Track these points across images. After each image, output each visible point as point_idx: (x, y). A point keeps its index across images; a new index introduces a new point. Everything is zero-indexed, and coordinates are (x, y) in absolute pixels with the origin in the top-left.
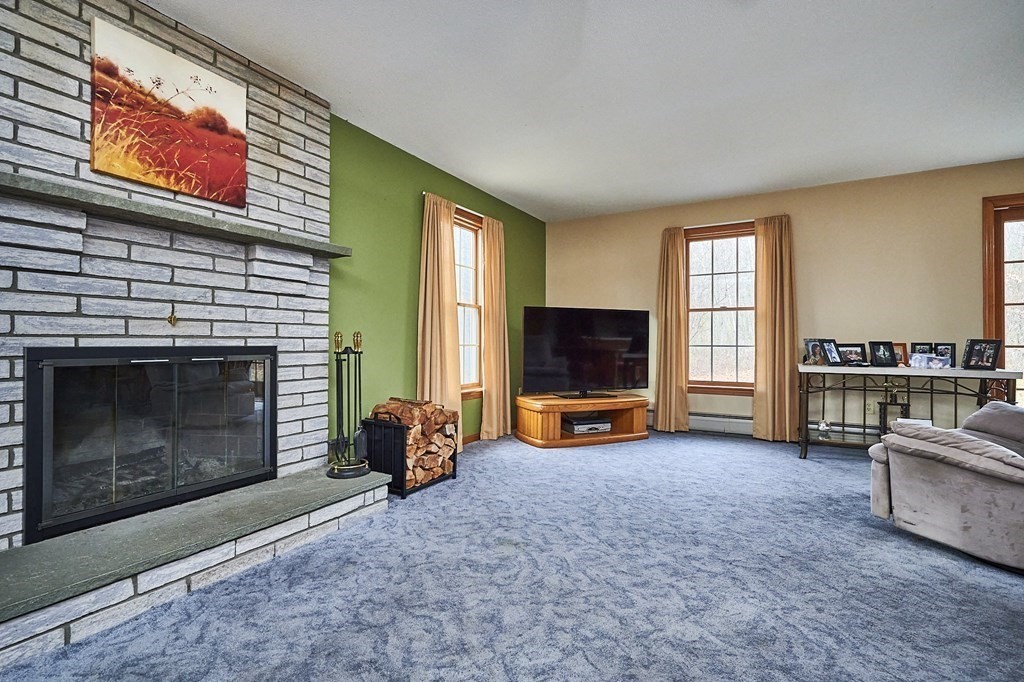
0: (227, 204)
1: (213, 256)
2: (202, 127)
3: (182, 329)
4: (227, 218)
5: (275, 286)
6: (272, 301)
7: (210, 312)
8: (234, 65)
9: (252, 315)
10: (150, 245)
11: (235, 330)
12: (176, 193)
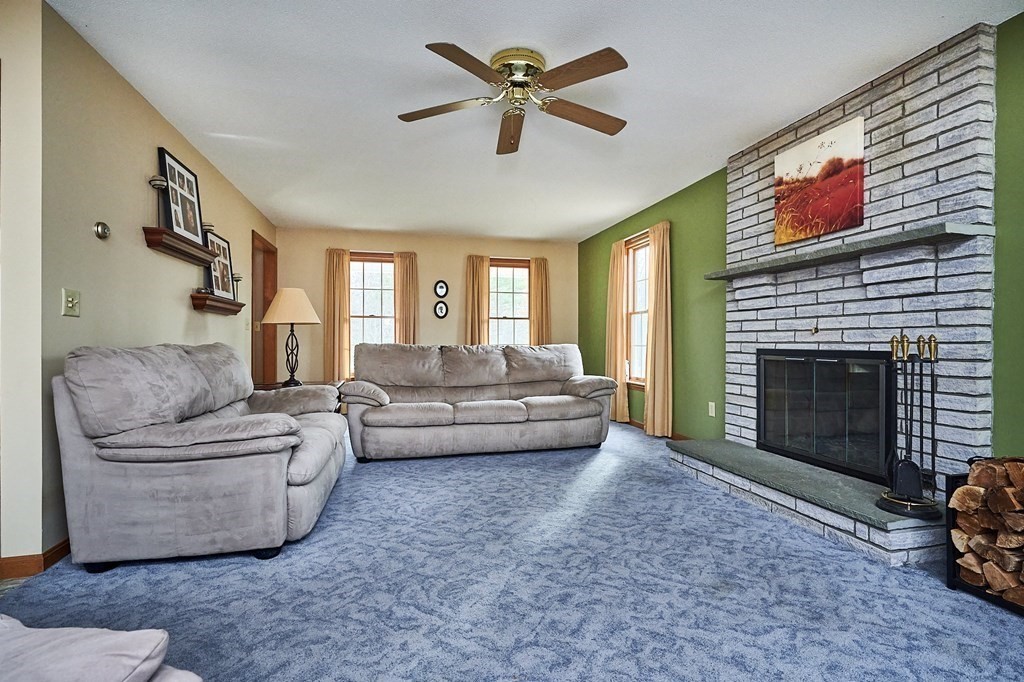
0: (841, 230)
1: (843, 276)
2: (826, 178)
3: (821, 337)
4: (853, 238)
5: (889, 290)
6: (896, 305)
7: (841, 323)
8: (859, 99)
9: (874, 321)
10: (806, 280)
11: (859, 336)
12: (819, 237)
